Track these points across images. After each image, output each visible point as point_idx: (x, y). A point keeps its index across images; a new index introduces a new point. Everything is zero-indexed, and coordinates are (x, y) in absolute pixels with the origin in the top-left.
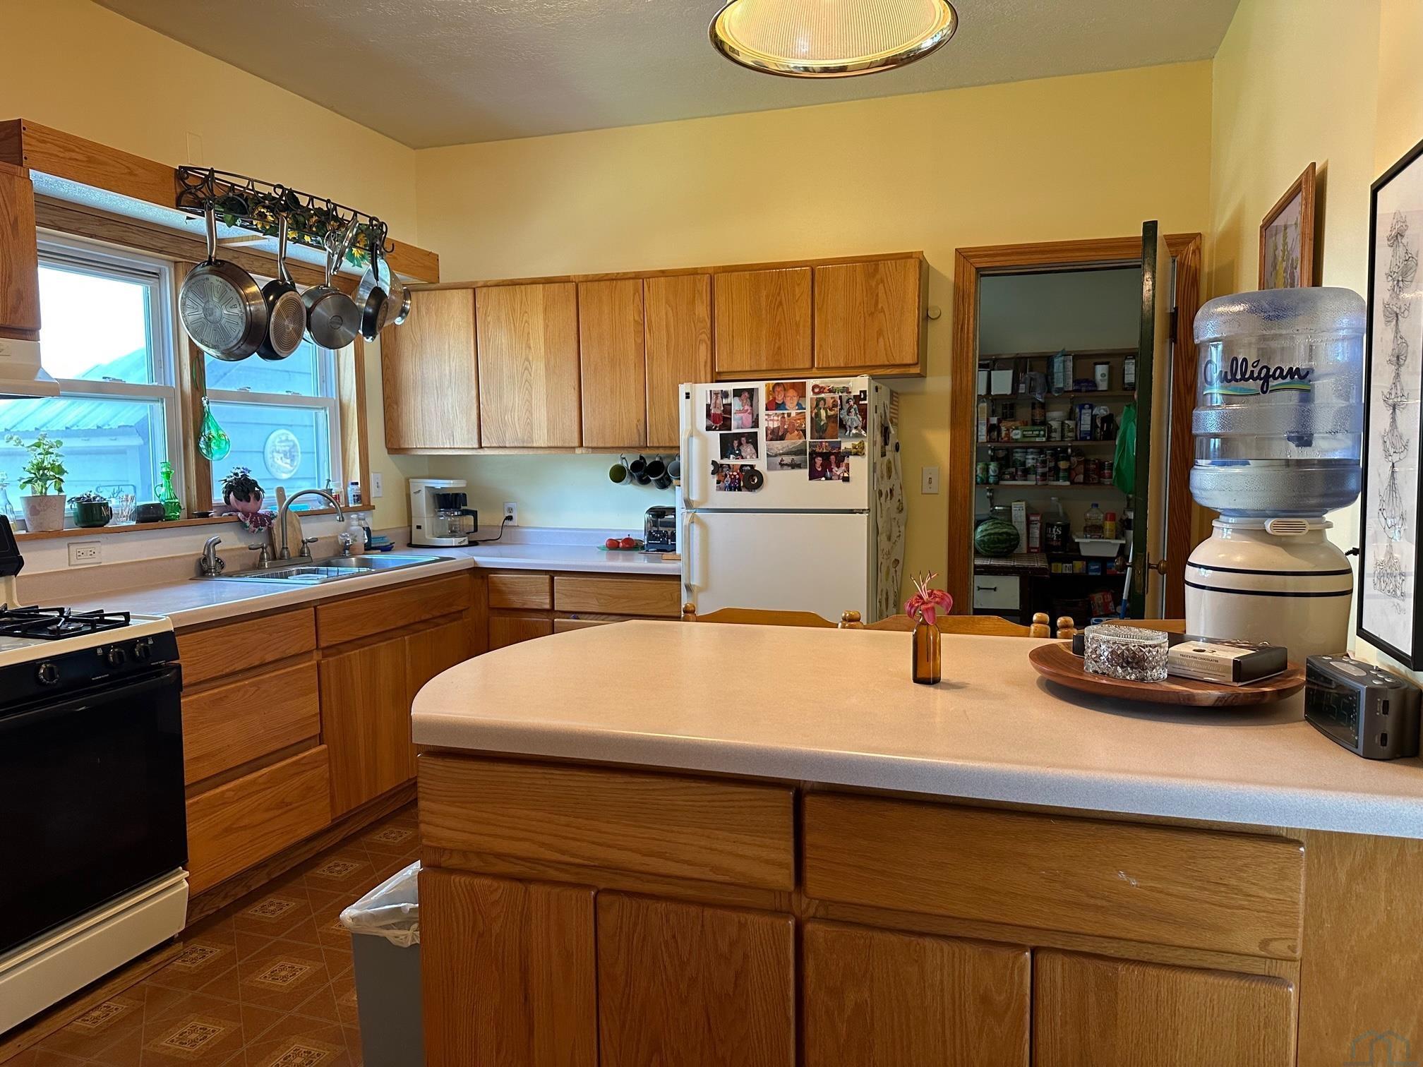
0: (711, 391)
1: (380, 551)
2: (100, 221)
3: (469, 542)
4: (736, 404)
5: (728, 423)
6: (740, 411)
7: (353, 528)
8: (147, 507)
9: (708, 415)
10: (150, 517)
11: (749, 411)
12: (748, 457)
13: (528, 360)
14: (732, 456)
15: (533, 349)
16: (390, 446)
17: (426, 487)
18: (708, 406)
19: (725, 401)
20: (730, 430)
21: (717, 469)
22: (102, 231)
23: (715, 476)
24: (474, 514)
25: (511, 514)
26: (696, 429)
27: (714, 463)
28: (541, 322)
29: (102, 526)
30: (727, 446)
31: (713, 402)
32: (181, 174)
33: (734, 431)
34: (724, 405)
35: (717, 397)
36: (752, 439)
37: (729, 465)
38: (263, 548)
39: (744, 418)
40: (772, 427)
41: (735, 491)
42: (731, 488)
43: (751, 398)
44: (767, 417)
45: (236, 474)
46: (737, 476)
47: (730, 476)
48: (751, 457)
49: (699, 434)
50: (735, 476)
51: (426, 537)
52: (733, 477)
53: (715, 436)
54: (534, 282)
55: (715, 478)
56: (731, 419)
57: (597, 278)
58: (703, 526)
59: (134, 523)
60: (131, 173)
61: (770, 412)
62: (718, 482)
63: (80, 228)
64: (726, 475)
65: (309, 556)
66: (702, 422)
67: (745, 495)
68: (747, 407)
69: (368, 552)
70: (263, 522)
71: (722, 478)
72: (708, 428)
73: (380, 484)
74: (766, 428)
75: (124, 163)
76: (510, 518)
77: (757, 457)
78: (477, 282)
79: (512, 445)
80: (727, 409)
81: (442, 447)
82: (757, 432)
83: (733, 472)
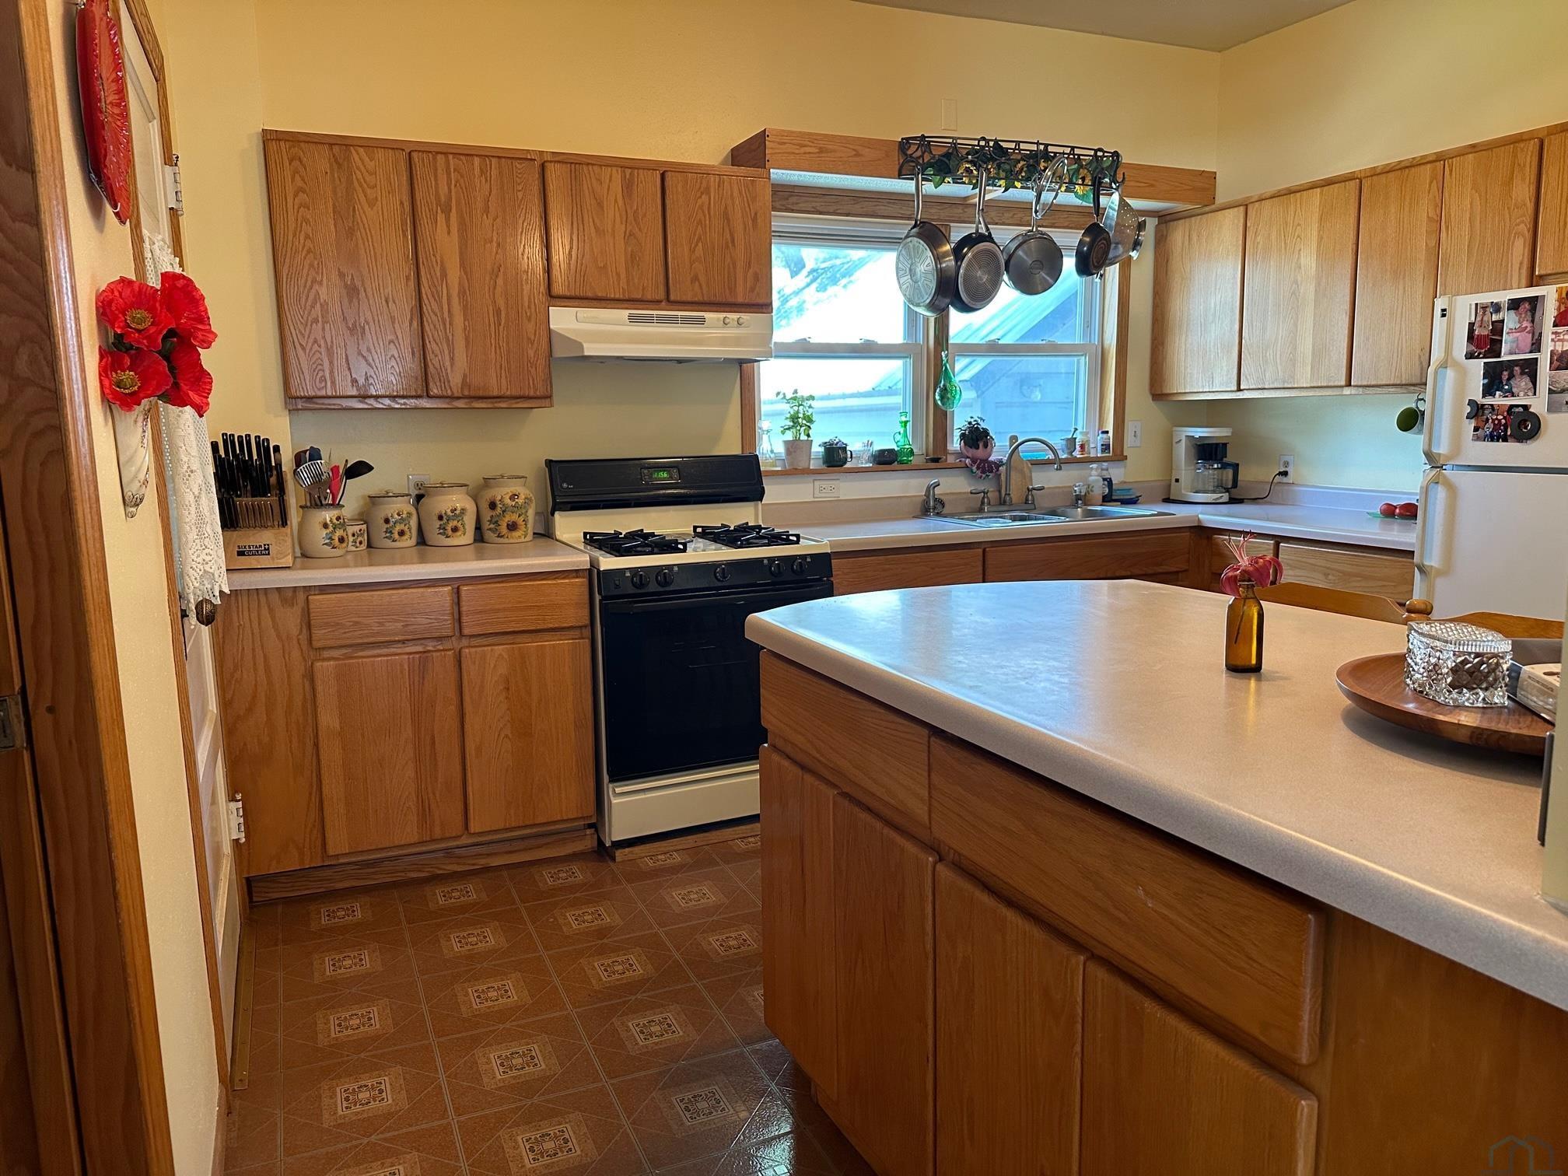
0: (1477, 304)
1: (1119, 503)
2: (854, 200)
3: (1230, 498)
4: (1510, 320)
5: (1496, 347)
6: (1518, 330)
7: (1091, 478)
8: (882, 452)
9: (1471, 337)
10: (886, 460)
11: (1528, 329)
12: (1522, 394)
13: (1296, 283)
14: (1498, 393)
15: (1303, 268)
16: (1153, 392)
17: (1186, 436)
18: (1471, 325)
19: (1495, 318)
20: (1499, 357)
21: (1477, 411)
22: (857, 208)
23: (1473, 420)
24: (1236, 467)
25: (1287, 469)
26: (1453, 359)
27: (1471, 403)
28: (1315, 233)
29: (842, 466)
30: (1494, 380)
31: (1479, 319)
32: (905, 144)
33: (1505, 358)
34: (1493, 322)
35: (1484, 313)
36: (1530, 369)
37: (1492, 405)
38: (984, 492)
39: (1520, 338)
40: (1560, 350)
41: (1498, 441)
42: (1492, 438)
43: (1533, 310)
44: (1554, 336)
45: (970, 423)
46: (1503, 421)
47: (1493, 420)
48: (1526, 394)
49: (1456, 365)
50: (1500, 420)
51: (1183, 491)
52: (1496, 422)
53: (1478, 366)
54: (1313, 186)
55: (1472, 424)
56: (1501, 341)
57: (1388, 169)
58: (1451, 488)
59: (871, 465)
60: (858, 155)
61: (1560, 329)
62: (1476, 429)
63: (837, 210)
64: (1487, 420)
65: (1033, 503)
66: (1461, 345)
67: (1512, 446)
68: (1525, 324)
69: (1105, 504)
70: (988, 468)
71: (1481, 424)
72: (1470, 356)
73: (1138, 433)
74: (1552, 352)
75: (851, 147)
76: (1285, 474)
77: (1535, 394)
78: (1251, 197)
79: (1271, 386)
80: (1498, 328)
81: (1201, 390)
82: (1537, 359)
83: (1497, 415)
